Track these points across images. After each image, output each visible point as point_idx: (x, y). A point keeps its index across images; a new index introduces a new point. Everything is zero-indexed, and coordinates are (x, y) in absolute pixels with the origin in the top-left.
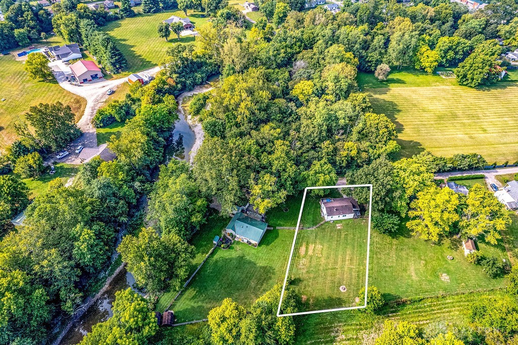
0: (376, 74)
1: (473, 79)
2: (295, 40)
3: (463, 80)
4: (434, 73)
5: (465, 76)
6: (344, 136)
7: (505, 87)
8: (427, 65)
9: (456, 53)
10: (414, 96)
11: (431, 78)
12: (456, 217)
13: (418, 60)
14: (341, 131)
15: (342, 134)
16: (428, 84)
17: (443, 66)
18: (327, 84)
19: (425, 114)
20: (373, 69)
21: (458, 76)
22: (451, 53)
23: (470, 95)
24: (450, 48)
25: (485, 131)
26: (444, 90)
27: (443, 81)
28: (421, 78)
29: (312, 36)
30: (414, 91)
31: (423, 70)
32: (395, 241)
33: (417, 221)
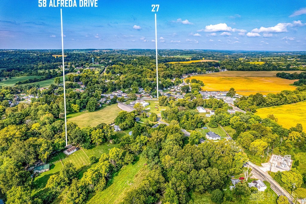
0: (60, 117)
1: (92, 109)
2: (20, 114)
3: (90, 110)
4: (80, 111)
5: (90, 109)
6: (60, 133)
7: (103, 109)
8: (76, 109)
9: (84, 103)
10: (77, 119)
11: (79, 113)
12: (103, 134)
13: (72, 109)
14: (59, 131)
15: (60, 132)
16: (80, 115)
17: (82, 109)
18: (45, 121)
19: (83, 122)
20: (57, 116)
21: (88, 109)
22: (82, 104)
23: (94, 113)
24: (81, 103)
25: (103, 119)
26: (86, 115)
27: (84, 113)
28: (76, 114)
29: (26, 112)
30: (76, 118)
31: (76, 112)
32: (92, 150)
33: (95, 140)
